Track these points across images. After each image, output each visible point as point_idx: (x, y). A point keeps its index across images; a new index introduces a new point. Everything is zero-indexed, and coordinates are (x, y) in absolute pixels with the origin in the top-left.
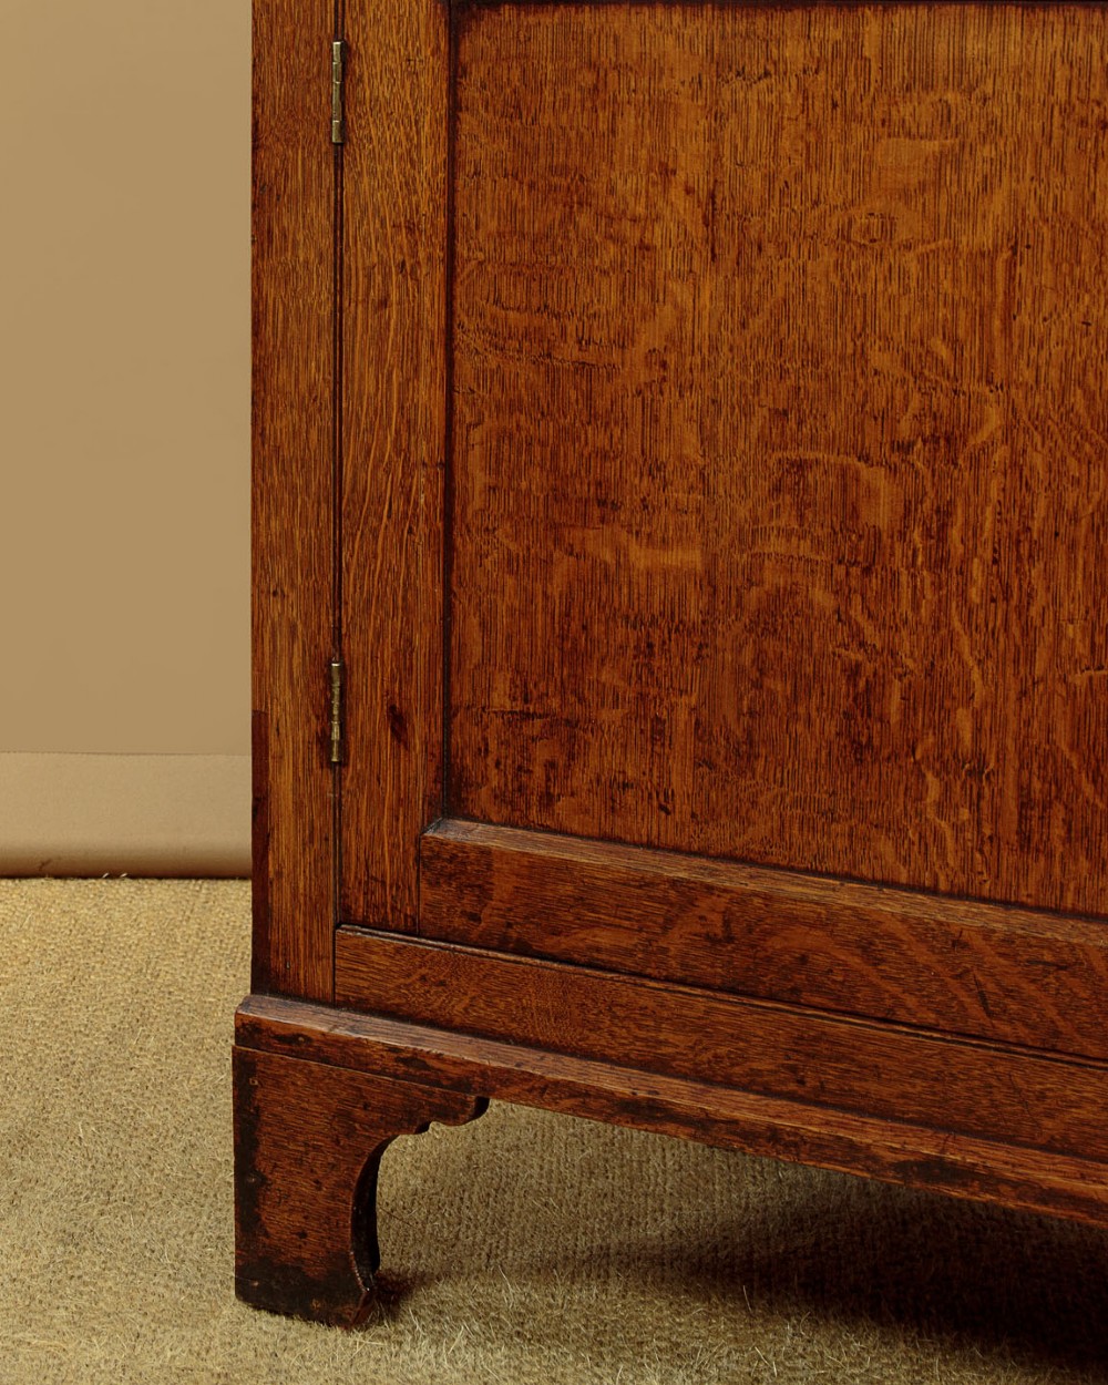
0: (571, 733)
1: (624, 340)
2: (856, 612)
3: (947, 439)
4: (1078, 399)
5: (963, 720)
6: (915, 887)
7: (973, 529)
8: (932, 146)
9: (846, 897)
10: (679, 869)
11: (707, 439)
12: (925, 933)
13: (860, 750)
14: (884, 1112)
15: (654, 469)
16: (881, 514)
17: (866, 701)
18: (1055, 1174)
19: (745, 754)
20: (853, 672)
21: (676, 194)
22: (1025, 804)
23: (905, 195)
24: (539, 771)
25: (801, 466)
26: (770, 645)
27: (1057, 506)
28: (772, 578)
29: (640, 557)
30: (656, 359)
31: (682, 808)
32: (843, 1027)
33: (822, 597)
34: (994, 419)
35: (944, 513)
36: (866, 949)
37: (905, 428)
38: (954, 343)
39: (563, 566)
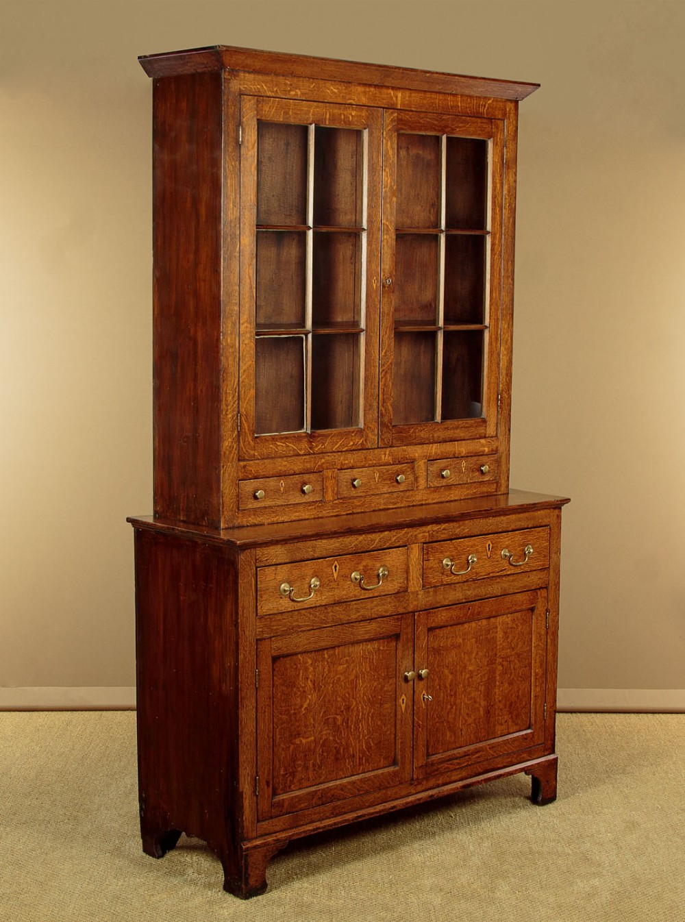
0: (293, 774)
1: (302, 706)
2: (337, 739)
3: (348, 708)
4: (365, 698)
5: (351, 749)
6: (345, 777)
7: (352, 721)
8: (345, 666)
9: (338, 782)
10: (313, 789)
11: (314, 719)
12: (348, 783)
13: (337, 759)
14: (345, 813)
15: (306, 726)
16: (339, 723)
17: (338, 752)
18: (371, 810)
19: (320, 767)
20: (336, 748)
21: (309, 682)
22: (360, 758)
23: (342, 674)
24: (288, 782)
25: (328, 718)
26: (324, 748)
27: (362, 714)
28: (324, 737)
29: (304, 741)
30: (306, 709)
31: (311, 779)
32: (339, 803)
33: (331, 738)
34: (354, 703)
35: (348, 720)
36: (342, 790)
37: (342, 709)
38: (349, 694)
39: (292, 747)
